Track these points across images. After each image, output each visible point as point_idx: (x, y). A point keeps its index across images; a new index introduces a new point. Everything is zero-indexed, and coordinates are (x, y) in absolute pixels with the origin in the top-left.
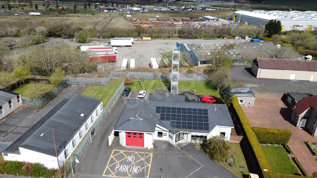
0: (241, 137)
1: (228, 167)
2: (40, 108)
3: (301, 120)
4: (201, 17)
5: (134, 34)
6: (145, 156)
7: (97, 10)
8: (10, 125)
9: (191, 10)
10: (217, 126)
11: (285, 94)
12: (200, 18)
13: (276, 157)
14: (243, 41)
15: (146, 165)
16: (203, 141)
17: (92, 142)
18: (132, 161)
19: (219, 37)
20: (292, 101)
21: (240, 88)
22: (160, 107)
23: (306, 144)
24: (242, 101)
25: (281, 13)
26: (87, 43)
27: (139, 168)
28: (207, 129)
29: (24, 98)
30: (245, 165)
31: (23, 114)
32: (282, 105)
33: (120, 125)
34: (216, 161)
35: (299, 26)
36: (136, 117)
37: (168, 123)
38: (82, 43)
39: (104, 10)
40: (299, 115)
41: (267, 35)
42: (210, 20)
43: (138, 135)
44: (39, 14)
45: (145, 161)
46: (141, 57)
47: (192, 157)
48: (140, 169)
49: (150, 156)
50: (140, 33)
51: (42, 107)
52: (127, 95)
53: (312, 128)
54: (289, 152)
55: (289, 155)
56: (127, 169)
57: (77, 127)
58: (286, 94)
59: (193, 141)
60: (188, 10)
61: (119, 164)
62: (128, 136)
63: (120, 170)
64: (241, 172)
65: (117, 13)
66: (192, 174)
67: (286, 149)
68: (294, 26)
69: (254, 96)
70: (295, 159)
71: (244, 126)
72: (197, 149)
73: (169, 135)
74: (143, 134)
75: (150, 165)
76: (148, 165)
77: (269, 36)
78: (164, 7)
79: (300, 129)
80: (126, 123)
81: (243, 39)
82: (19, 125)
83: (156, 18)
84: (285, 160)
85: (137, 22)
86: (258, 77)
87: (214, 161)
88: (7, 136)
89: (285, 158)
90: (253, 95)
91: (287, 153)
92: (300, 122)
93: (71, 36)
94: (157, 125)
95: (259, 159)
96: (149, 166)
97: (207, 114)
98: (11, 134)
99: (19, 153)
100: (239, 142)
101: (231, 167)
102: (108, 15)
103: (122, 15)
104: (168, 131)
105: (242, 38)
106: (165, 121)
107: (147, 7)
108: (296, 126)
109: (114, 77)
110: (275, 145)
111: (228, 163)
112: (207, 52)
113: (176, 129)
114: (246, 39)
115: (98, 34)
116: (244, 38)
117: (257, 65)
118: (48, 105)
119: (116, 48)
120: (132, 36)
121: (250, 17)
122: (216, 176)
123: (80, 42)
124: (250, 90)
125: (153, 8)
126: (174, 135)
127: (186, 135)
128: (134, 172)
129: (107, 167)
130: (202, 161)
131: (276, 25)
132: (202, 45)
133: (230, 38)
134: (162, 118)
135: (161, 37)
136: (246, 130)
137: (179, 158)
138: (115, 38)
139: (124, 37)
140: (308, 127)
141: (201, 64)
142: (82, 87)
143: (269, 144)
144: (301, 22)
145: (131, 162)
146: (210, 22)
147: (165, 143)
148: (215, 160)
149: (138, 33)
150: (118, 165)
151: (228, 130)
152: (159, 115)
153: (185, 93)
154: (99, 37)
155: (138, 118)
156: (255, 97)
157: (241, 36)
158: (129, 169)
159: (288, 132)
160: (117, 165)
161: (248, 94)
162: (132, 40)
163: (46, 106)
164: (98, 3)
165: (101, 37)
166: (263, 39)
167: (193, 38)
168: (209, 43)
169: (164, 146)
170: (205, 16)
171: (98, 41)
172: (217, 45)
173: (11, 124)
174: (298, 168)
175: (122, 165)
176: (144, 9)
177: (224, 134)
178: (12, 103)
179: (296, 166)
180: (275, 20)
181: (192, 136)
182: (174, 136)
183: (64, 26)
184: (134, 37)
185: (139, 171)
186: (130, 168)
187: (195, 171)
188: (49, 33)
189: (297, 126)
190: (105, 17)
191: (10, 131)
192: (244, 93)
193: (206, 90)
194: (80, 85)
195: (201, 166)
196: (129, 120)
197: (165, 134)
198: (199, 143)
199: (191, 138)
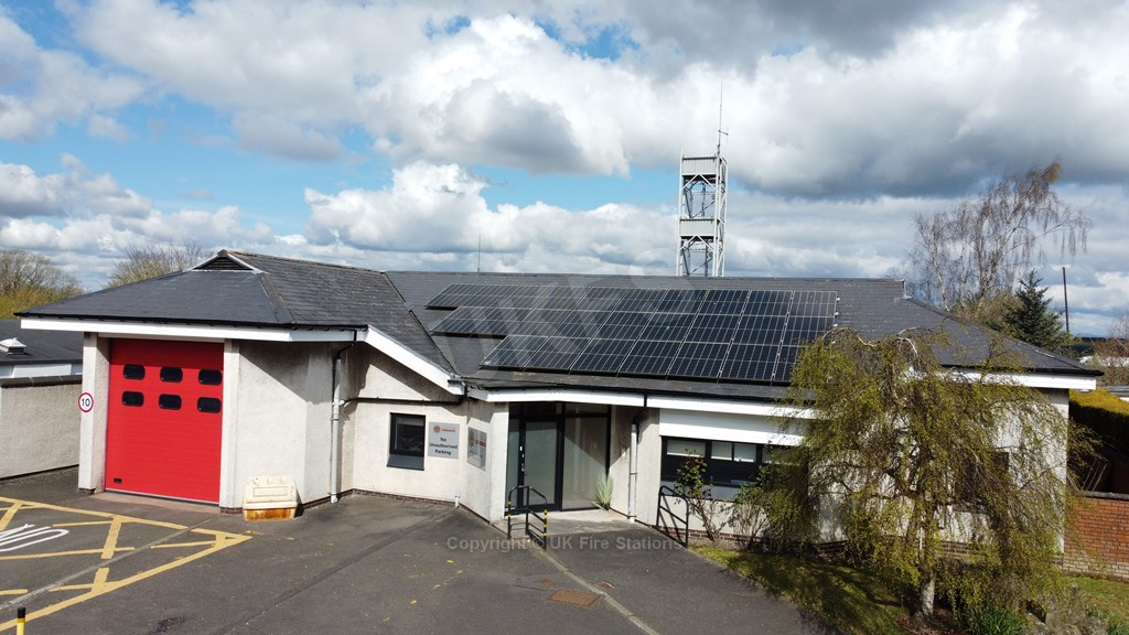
6: (162, 539)
15: (83, 581)
22: (475, 287)
45: (105, 564)
47: (607, 591)
49: (200, 548)
59: (680, 513)
72: (694, 559)
73: (472, 433)
75: (108, 586)
76: (95, 584)
97: (827, 309)
104: (458, 388)
106: (465, 341)
113: (521, 376)
134: (453, 325)
137: (462, 584)
181: (670, 456)
197: (442, 434)
198: (738, 538)
199: (662, 479)
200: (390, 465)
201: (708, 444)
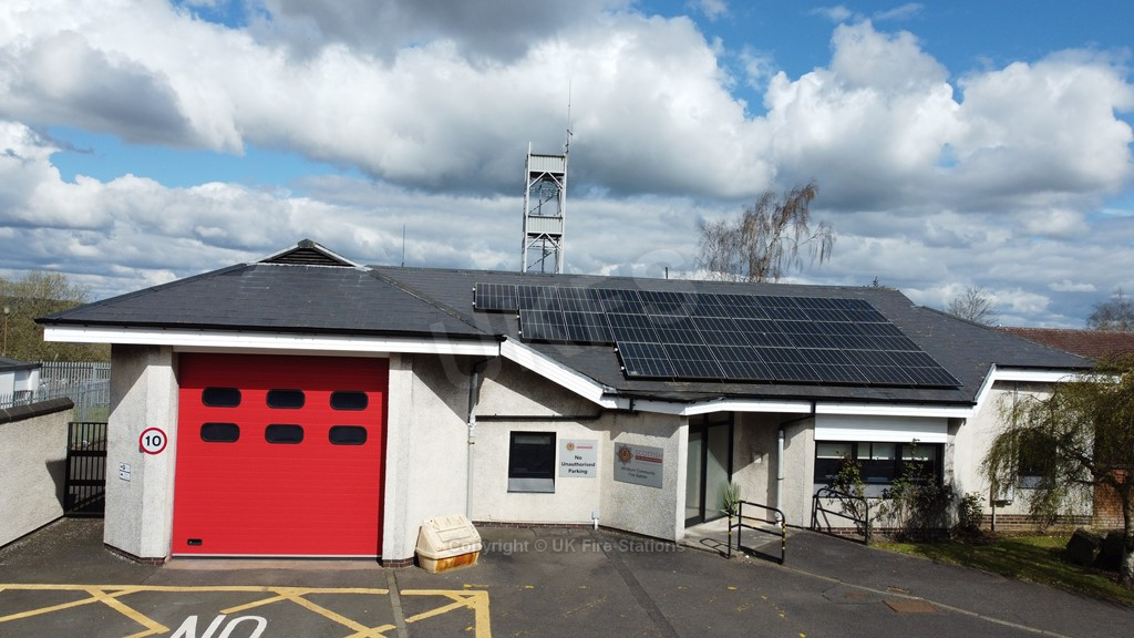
6: (396, 610)
10: (996, 375)
16: (919, 501)
22: (507, 287)
37: (599, 354)
47: (914, 595)
49: (464, 614)
72: (898, 555)
97: (878, 316)
104: (615, 403)
113: (678, 386)
134: (540, 331)
137: (795, 610)
169: (590, 554)
182: (679, 448)
197: (576, 452)
198: (885, 531)
199: (815, 482)
201: (854, 446)
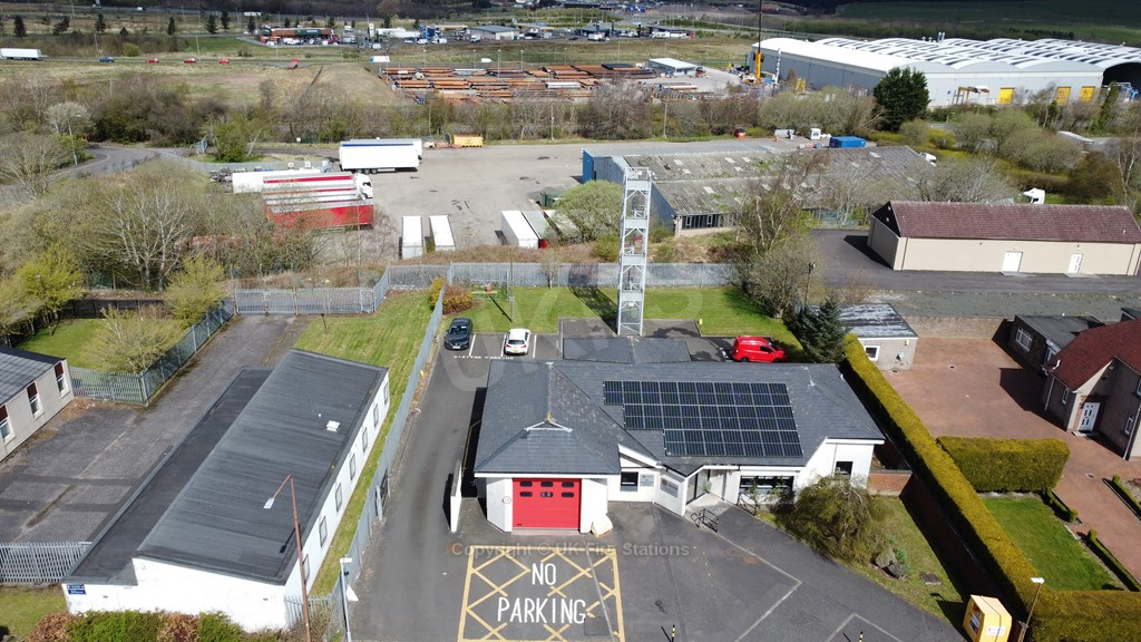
0: (905, 476)
1: (884, 581)
2: (146, 409)
3: (1082, 407)
4: (641, 61)
5: (418, 127)
6: (590, 560)
7: (258, 38)
8: (47, 480)
9: (600, 36)
10: (826, 440)
11: (1005, 321)
12: (637, 64)
13: (1029, 535)
14: (803, 144)
15: (605, 592)
16: (782, 494)
17: (386, 524)
18: (551, 580)
19: (720, 132)
20: (1033, 343)
21: (858, 308)
22: (619, 384)
23: (1113, 484)
24: (872, 351)
25: (911, 46)
26: (248, 160)
27: (580, 604)
28: (796, 451)
29: (80, 373)
30: (938, 570)
31: (83, 434)
32: (1001, 360)
33: (492, 456)
34: (838, 561)
35: (976, 90)
36: (547, 422)
37: (656, 437)
38: (232, 160)
39: (286, 40)
40: (1076, 389)
41: (883, 122)
42: (676, 74)
43: (558, 489)
44: (33, 53)
45: (596, 580)
46: (460, 208)
47: (755, 552)
48: (588, 610)
49: (609, 561)
50: (442, 122)
51: (153, 406)
52: (465, 348)
53: (1123, 433)
54: (1066, 515)
55: (1070, 528)
56: (539, 612)
57: (327, 469)
58: (1011, 323)
59: (746, 499)
60: (591, 36)
61: (506, 595)
62: (523, 494)
63: (516, 618)
64: (933, 595)
65: (335, 48)
66: (769, 612)
67: (1054, 506)
68: (960, 89)
69: (912, 331)
70: (1093, 538)
71: (910, 437)
72: (763, 524)
73: (664, 482)
74: (576, 484)
75: (616, 592)
76: (611, 592)
77: (891, 126)
78: (503, 25)
79: (1079, 439)
80: (515, 445)
81: (802, 138)
82: (80, 477)
83: (481, 66)
84: (1060, 543)
85: (414, 81)
86: (897, 266)
87: (834, 564)
88: (45, 522)
89: (1057, 537)
90: (909, 328)
91: (1057, 519)
92: (1078, 415)
93: (184, 137)
94: (623, 450)
95: (992, 546)
96: (613, 597)
97: (786, 400)
98: (57, 511)
99: (133, 581)
100: (898, 493)
101: (893, 579)
102: (303, 58)
103: (354, 57)
104: (660, 467)
105: (800, 135)
106: (644, 432)
107: (442, 27)
108: (1065, 429)
109: (398, 283)
110: (1015, 494)
111: (883, 566)
112: (701, 185)
113: (687, 459)
114: (813, 137)
115: (286, 129)
116: (806, 134)
117: (893, 226)
118: (171, 395)
119: (366, 178)
120: (414, 135)
121: (813, 62)
122: (852, 616)
123: (223, 156)
124: (892, 312)
125: (465, 29)
126: (682, 481)
127: (721, 477)
128: (567, 621)
129: (466, 609)
130: (792, 563)
131: (911, 88)
132: (678, 162)
133: (757, 136)
134: (632, 423)
135: (516, 136)
136: (919, 449)
137: (712, 561)
138: (352, 142)
139: (383, 136)
140: (1106, 429)
141: (684, 227)
142: (286, 324)
143: (996, 494)
144: (980, 75)
145: (546, 588)
146: (673, 80)
147: (648, 512)
148: (835, 560)
149: (436, 122)
150: (503, 601)
151: (861, 454)
152: (617, 411)
153: (668, 330)
154: (290, 139)
155: (553, 426)
156: (916, 335)
157: (795, 128)
158: (547, 611)
159: (1059, 448)
160: (501, 599)
161: (892, 327)
162: (417, 146)
163: (165, 402)
164: (254, 14)
165: (299, 140)
166: (870, 135)
167: (632, 138)
168: (699, 155)
169: (650, 523)
170: (655, 57)
171: (289, 152)
172: (730, 160)
173: (47, 471)
174: (1106, 568)
175: (518, 599)
176: (431, 32)
177: (845, 467)
178: (38, 396)
179: (1098, 561)
180: (907, 72)
181: (744, 481)
182: (684, 486)
183: (154, 98)
184: (423, 135)
185: (584, 616)
186: (549, 605)
187: (779, 602)
188: (100, 124)
189: (1070, 426)
190: (294, 64)
191: (51, 500)
192: (875, 323)
193: (737, 319)
194: (276, 318)
195: (795, 583)
196: (525, 435)
197: (647, 478)
199: (740, 487)
200: (622, 490)
201: (757, 476)
